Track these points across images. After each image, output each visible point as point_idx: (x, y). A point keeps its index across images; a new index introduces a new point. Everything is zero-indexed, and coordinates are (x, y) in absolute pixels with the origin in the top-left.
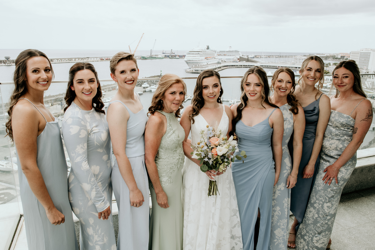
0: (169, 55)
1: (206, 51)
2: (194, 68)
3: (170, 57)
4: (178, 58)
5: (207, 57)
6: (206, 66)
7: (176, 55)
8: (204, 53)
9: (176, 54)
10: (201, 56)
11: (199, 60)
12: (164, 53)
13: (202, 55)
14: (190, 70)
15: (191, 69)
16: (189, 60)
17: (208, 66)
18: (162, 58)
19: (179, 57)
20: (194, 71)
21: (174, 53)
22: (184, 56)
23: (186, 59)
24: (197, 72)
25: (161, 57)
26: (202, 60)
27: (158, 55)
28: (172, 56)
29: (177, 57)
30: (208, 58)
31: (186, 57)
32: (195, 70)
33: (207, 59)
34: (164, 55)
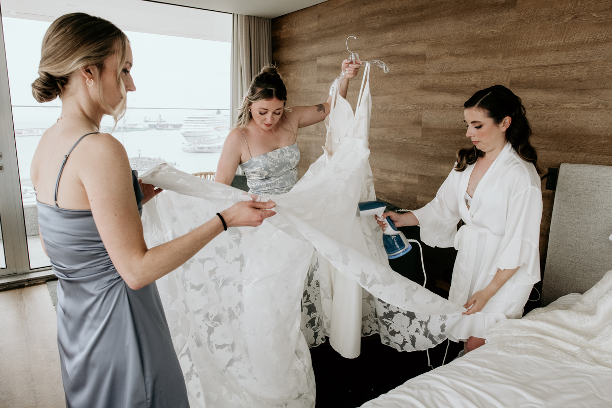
0: (156, 123)
1: (215, 118)
2: (196, 144)
3: (158, 127)
4: (172, 130)
5: (218, 126)
6: (217, 141)
7: (168, 125)
8: (212, 120)
9: (168, 122)
10: (208, 126)
11: (204, 132)
12: (147, 121)
13: (209, 123)
14: (190, 148)
15: (192, 147)
16: (188, 132)
17: (219, 140)
19: (172, 128)
20: (197, 149)
21: (165, 122)
22: (181, 125)
23: (182, 130)
24: (201, 150)
25: (143, 128)
26: (209, 132)
27: (136, 125)
28: (160, 126)
29: (170, 127)
30: (219, 129)
31: (182, 127)
32: (199, 148)
33: (218, 130)
34: (147, 125)
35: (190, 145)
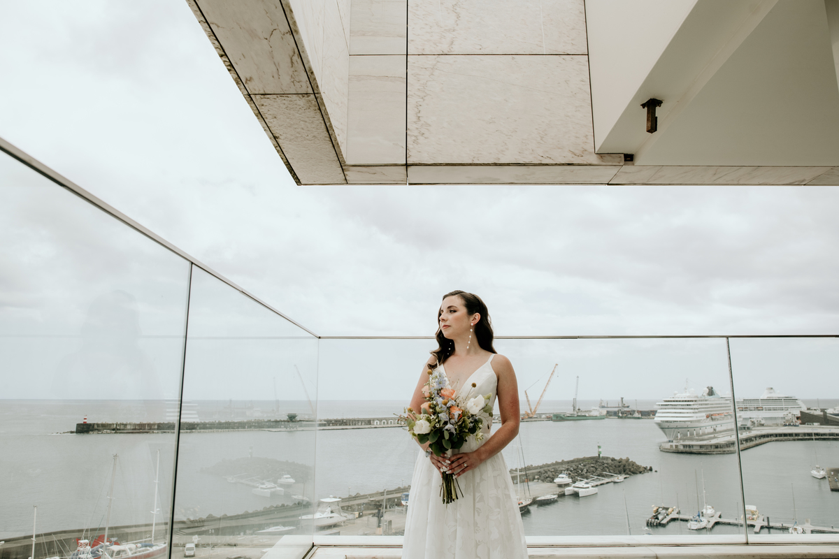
0: (616, 409)
1: (706, 400)
2: (680, 439)
3: (620, 415)
4: (639, 418)
5: (712, 413)
6: (712, 436)
7: (634, 411)
8: (702, 404)
9: (632, 408)
10: (696, 413)
11: (691, 422)
12: (603, 407)
13: (697, 409)
14: (671, 446)
15: (674, 444)
16: (667, 422)
17: (716, 435)
18: (602, 418)
19: (640, 416)
20: (681, 448)
21: (628, 407)
22: (654, 413)
23: (657, 419)
24: (688, 449)
25: (598, 415)
26: (699, 421)
27: (590, 411)
28: (624, 413)
29: (636, 415)
30: (713, 417)
31: (657, 415)
32: (684, 446)
33: (712, 419)
34: (604, 412)
35: (670, 441)
